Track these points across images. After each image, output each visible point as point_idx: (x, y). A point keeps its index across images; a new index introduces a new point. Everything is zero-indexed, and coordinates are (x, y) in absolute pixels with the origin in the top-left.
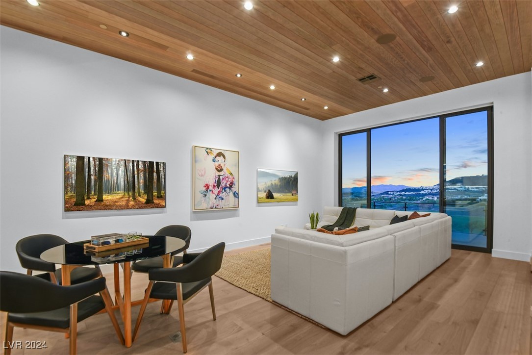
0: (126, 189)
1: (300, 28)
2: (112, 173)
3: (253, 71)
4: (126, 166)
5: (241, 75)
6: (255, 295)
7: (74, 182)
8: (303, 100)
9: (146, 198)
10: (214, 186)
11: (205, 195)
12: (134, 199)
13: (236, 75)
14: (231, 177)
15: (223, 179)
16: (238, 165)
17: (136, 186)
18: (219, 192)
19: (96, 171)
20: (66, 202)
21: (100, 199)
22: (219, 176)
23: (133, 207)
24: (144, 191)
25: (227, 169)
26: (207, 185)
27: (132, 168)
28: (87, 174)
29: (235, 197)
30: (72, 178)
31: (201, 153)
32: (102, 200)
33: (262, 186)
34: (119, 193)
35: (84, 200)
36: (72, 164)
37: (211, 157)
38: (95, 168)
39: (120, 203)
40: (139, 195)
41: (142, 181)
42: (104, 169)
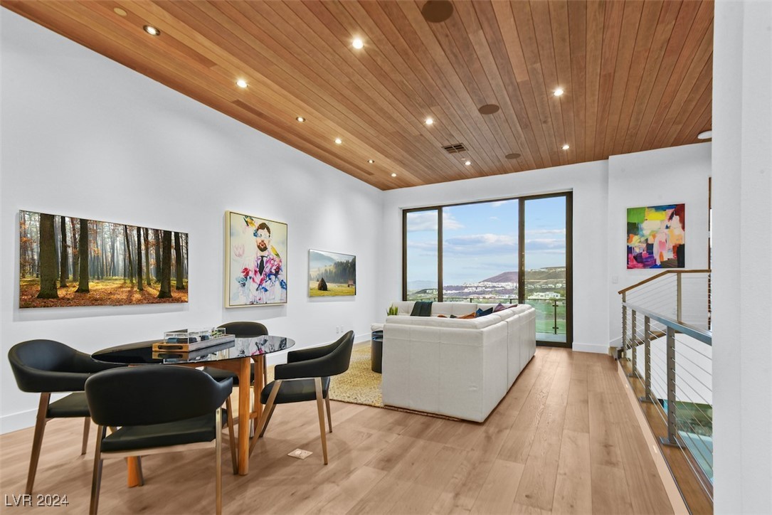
0: (127, 274)
1: (405, 82)
2: (103, 245)
3: (323, 117)
4: (126, 236)
5: (304, 120)
6: (356, 404)
7: (36, 257)
8: (371, 162)
9: (159, 289)
10: (256, 272)
11: (244, 285)
12: (141, 290)
13: (297, 119)
14: (277, 259)
15: (267, 262)
16: (286, 242)
17: (144, 268)
18: (262, 280)
19: (75, 239)
20: (23, 292)
21: (84, 288)
22: (262, 257)
23: (139, 302)
24: (157, 276)
25: (273, 248)
26: (246, 269)
27: (136, 239)
28: (59, 244)
29: (282, 287)
30: (32, 250)
31: (238, 223)
32: (87, 291)
33: (314, 273)
34: (116, 280)
35: (55, 288)
36: (34, 225)
37: (252, 229)
38: (74, 235)
39: (118, 296)
40: (149, 284)
41: (152, 261)
42: (91, 238)
